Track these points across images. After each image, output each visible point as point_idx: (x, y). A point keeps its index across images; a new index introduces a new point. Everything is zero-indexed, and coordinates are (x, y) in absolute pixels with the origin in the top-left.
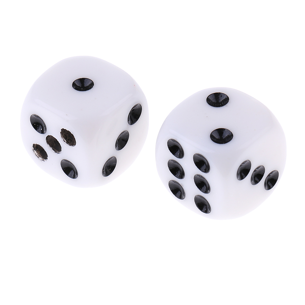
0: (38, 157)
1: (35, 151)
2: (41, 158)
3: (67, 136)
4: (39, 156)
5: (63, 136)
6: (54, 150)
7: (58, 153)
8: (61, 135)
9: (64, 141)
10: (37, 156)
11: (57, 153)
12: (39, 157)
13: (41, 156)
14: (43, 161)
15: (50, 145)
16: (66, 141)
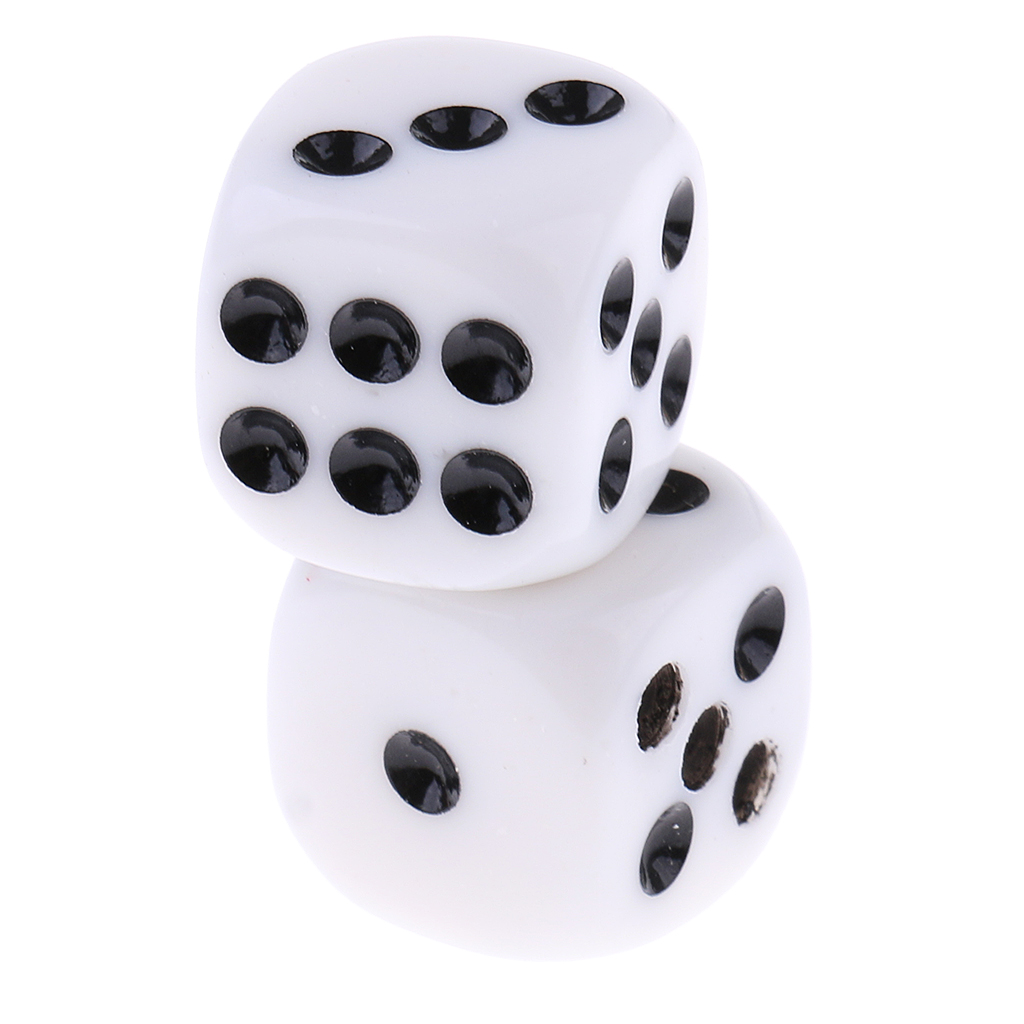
0: (772, 780)
1: (757, 803)
2: (771, 767)
3: (652, 717)
4: (765, 778)
5: (660, 730)
6: (722, 734)
7: (725, 711)
8: (661, 739)
9: (677, 713)
10: (770, 788)
11: (729, 716)
12: (769, 775)
13: (760, 772)
14: (777, 752)
15: (712, 762)
16: (673, 709)
